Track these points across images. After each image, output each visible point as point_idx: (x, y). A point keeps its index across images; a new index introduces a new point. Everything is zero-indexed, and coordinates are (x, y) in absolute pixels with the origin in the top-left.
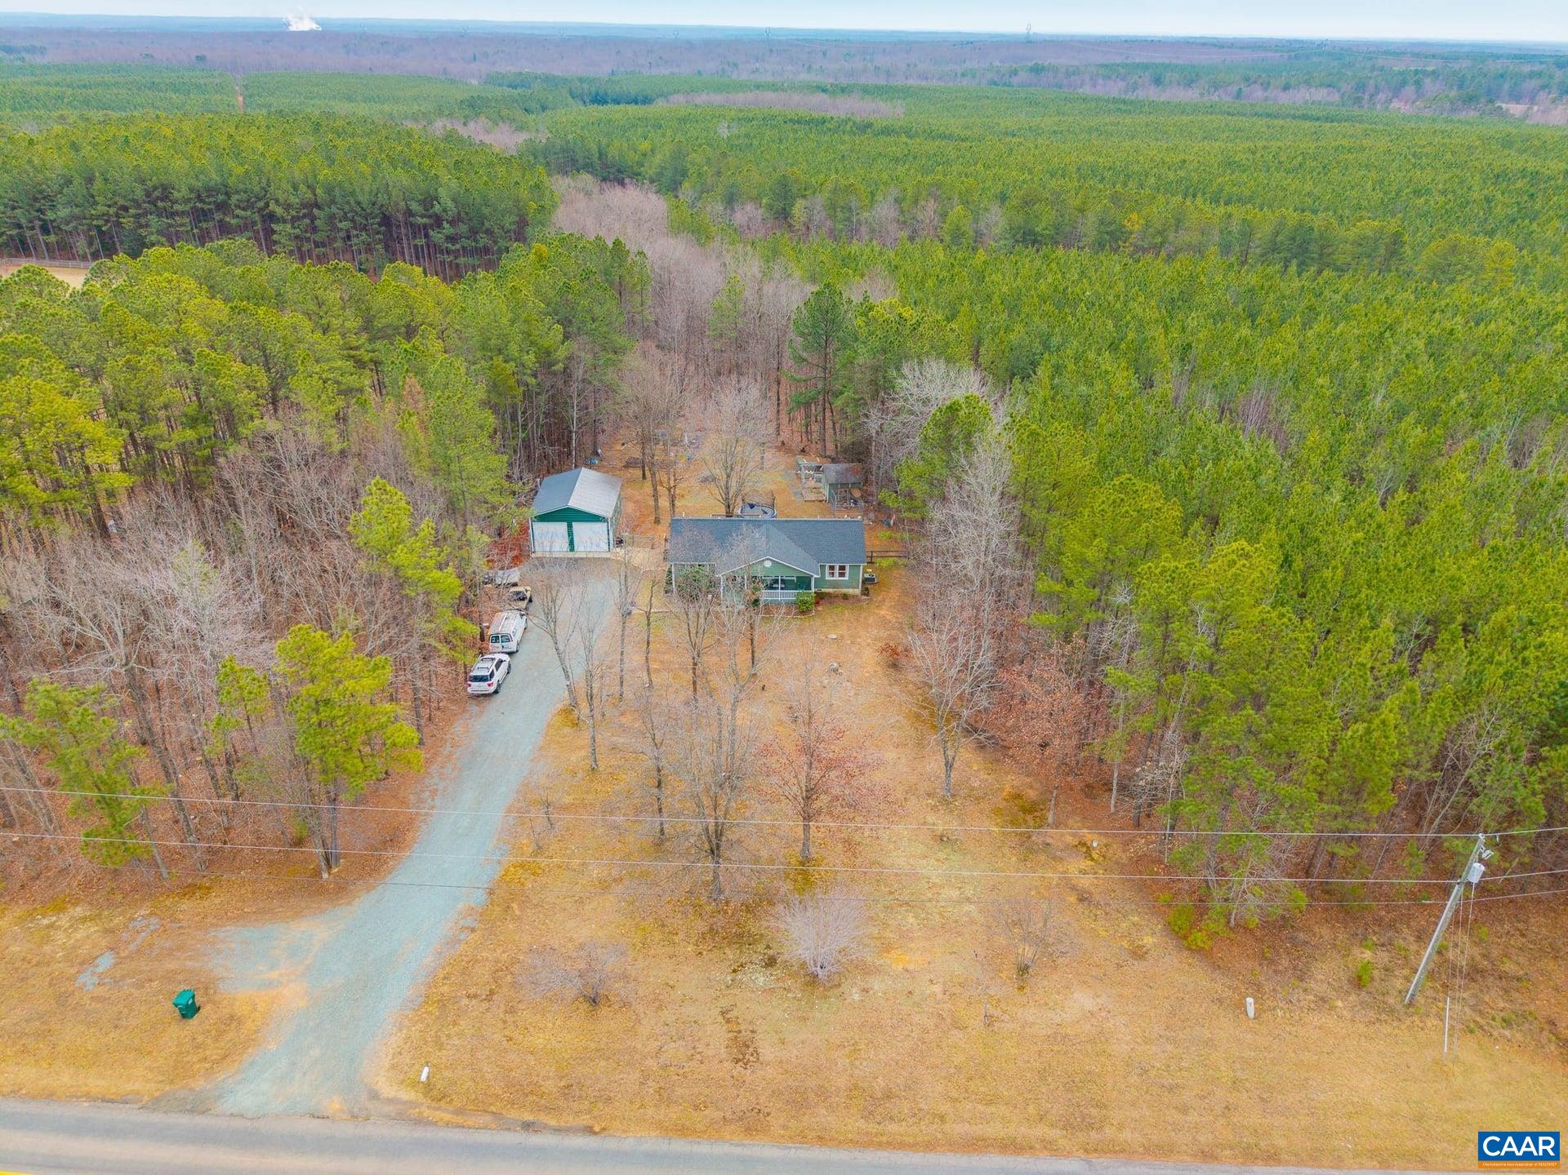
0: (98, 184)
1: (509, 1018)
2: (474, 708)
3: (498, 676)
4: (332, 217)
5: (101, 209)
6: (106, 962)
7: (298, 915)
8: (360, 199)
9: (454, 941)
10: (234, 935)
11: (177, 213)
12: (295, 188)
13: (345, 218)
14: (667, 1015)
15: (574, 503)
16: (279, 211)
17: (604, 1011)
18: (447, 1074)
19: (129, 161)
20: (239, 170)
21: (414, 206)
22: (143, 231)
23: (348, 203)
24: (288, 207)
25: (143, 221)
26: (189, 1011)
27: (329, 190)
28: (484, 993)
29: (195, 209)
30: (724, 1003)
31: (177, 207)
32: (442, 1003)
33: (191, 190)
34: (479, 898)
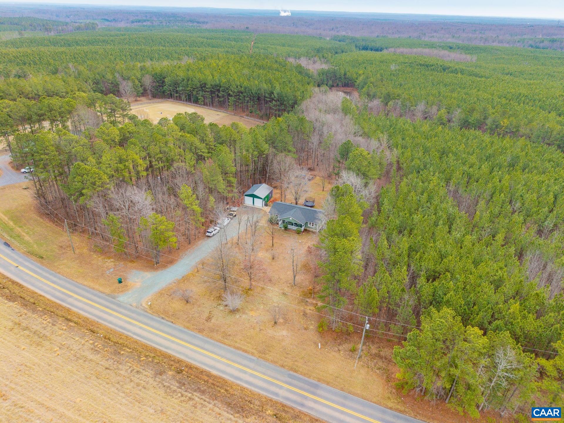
0: (190, 82)
1: (171, 300)
2: (206, 239)
3: (214, 232)
4: (244, 96)
5: (189, 88)
6: (112, 270)
7: (147, 271)
8: (253, 92)
9: (171, 284)
10: (134, 271)
11: (206, 91)
12: (237, 87)
13: (248, 97)
14: (199, 309)
15: (255, 193)
16: (231, 93)
17: (188, 304)
18: (155, 306)
19: (199, 76)
20: (224, 81)
21: (267, 95)
22: (198, 95)
23: (249, 93)
24: (234, 92)
25: (198, 93)
26: (120, 282)
27: (245, 88)
28: (169, 294)
29: (211, 91)
30: (212, 310)
31: (207, 90)
32: (161, 294)
33: (211, 85)
34: (181, 277)
